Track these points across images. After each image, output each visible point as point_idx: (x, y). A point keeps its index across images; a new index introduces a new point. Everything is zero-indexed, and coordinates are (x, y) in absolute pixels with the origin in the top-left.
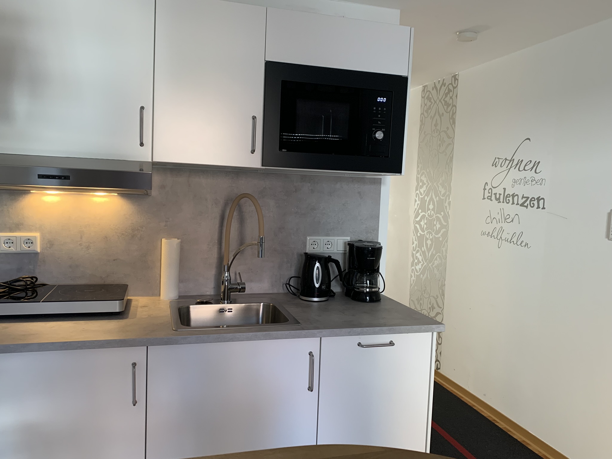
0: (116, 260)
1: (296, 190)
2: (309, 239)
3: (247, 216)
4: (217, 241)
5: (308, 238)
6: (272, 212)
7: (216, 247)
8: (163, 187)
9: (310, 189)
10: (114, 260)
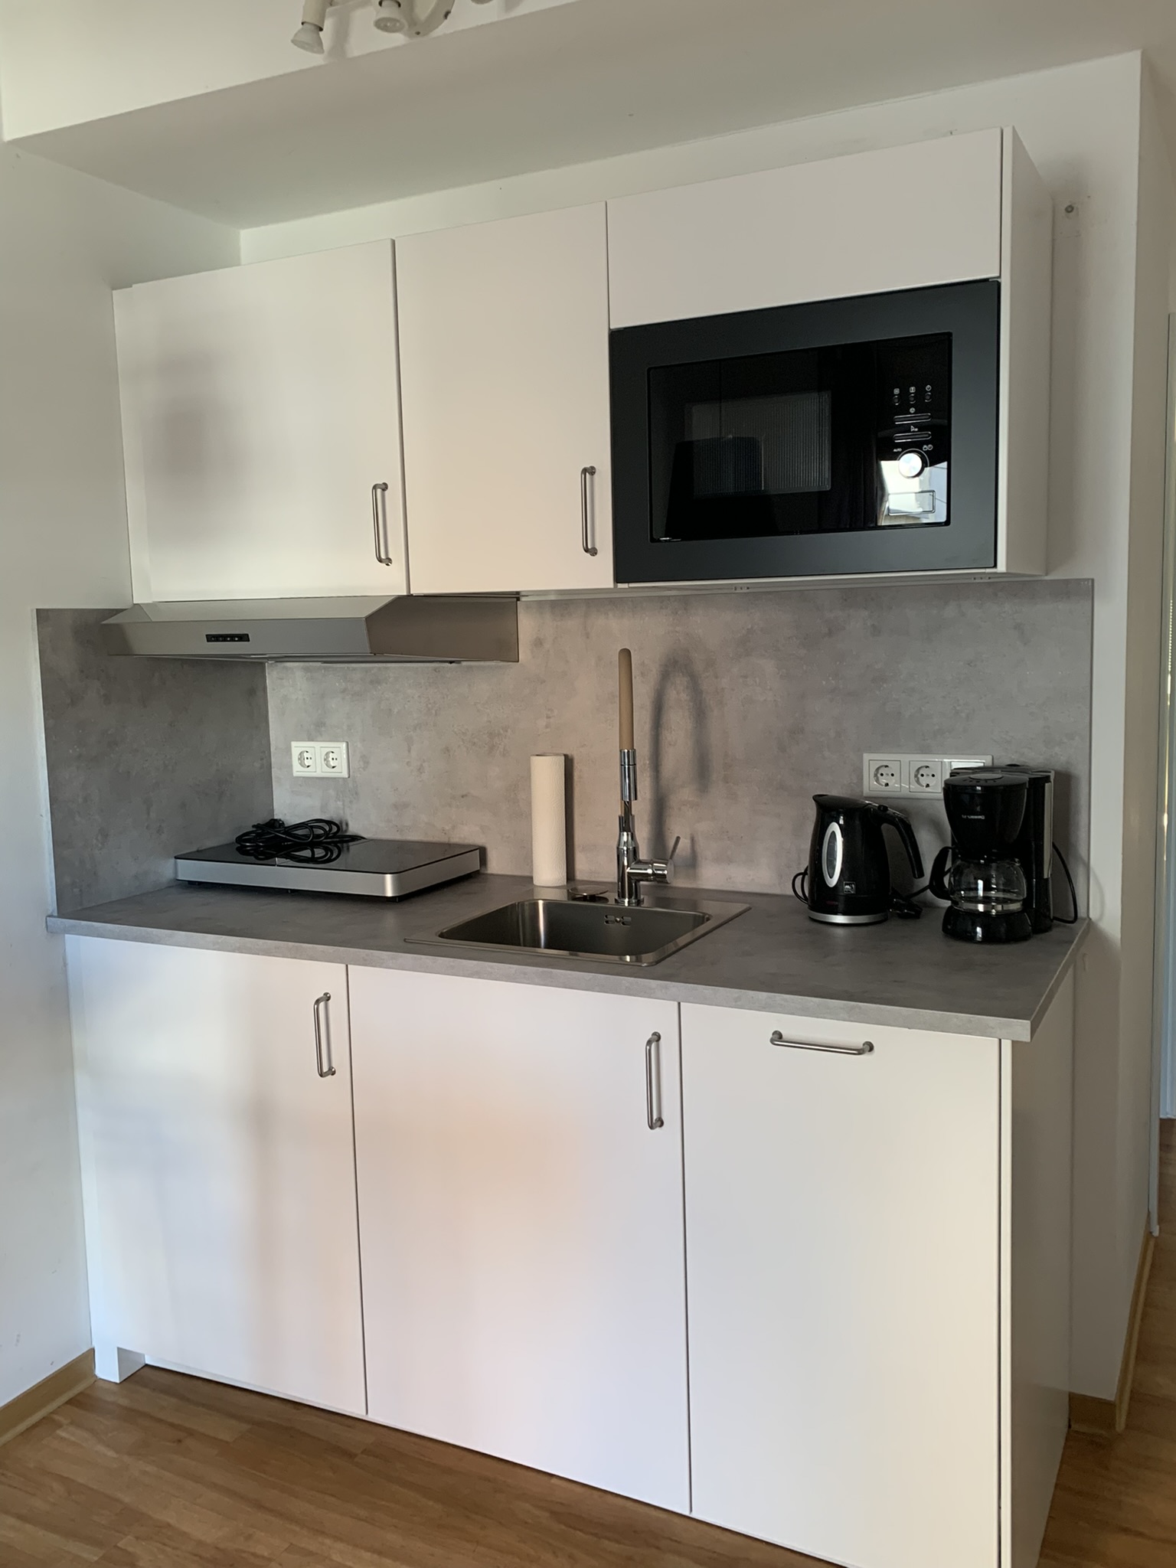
0: (466, 795)
1: (829, 630)
2: (871, 760)
3: (711, 702)
4: (648, 762)
5: (866, 757)
6: (771, 689)
7: (648, 774)
8: (538, 643)
9: (869, 624)
10: (463, 797)
